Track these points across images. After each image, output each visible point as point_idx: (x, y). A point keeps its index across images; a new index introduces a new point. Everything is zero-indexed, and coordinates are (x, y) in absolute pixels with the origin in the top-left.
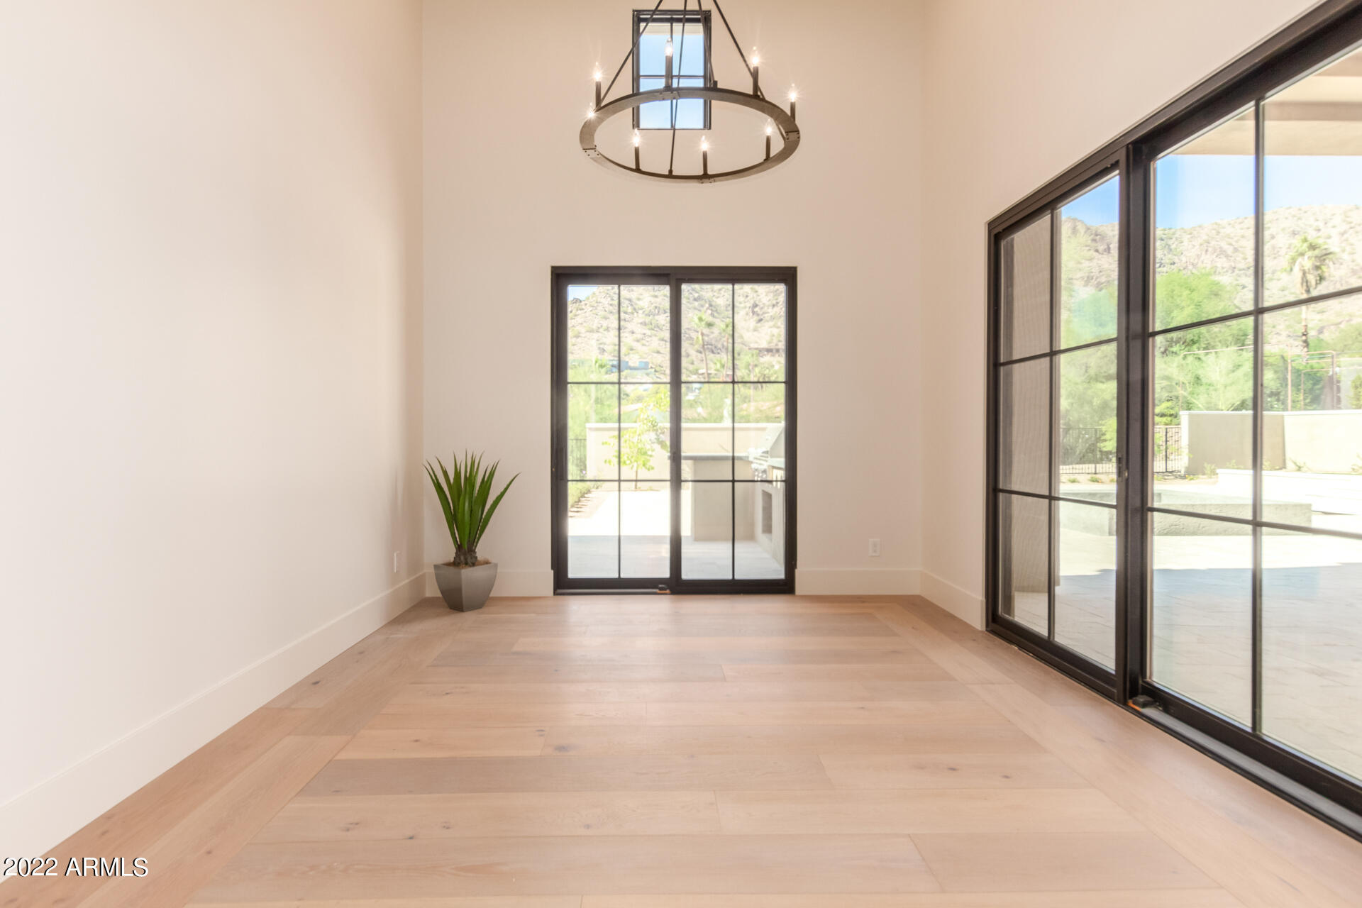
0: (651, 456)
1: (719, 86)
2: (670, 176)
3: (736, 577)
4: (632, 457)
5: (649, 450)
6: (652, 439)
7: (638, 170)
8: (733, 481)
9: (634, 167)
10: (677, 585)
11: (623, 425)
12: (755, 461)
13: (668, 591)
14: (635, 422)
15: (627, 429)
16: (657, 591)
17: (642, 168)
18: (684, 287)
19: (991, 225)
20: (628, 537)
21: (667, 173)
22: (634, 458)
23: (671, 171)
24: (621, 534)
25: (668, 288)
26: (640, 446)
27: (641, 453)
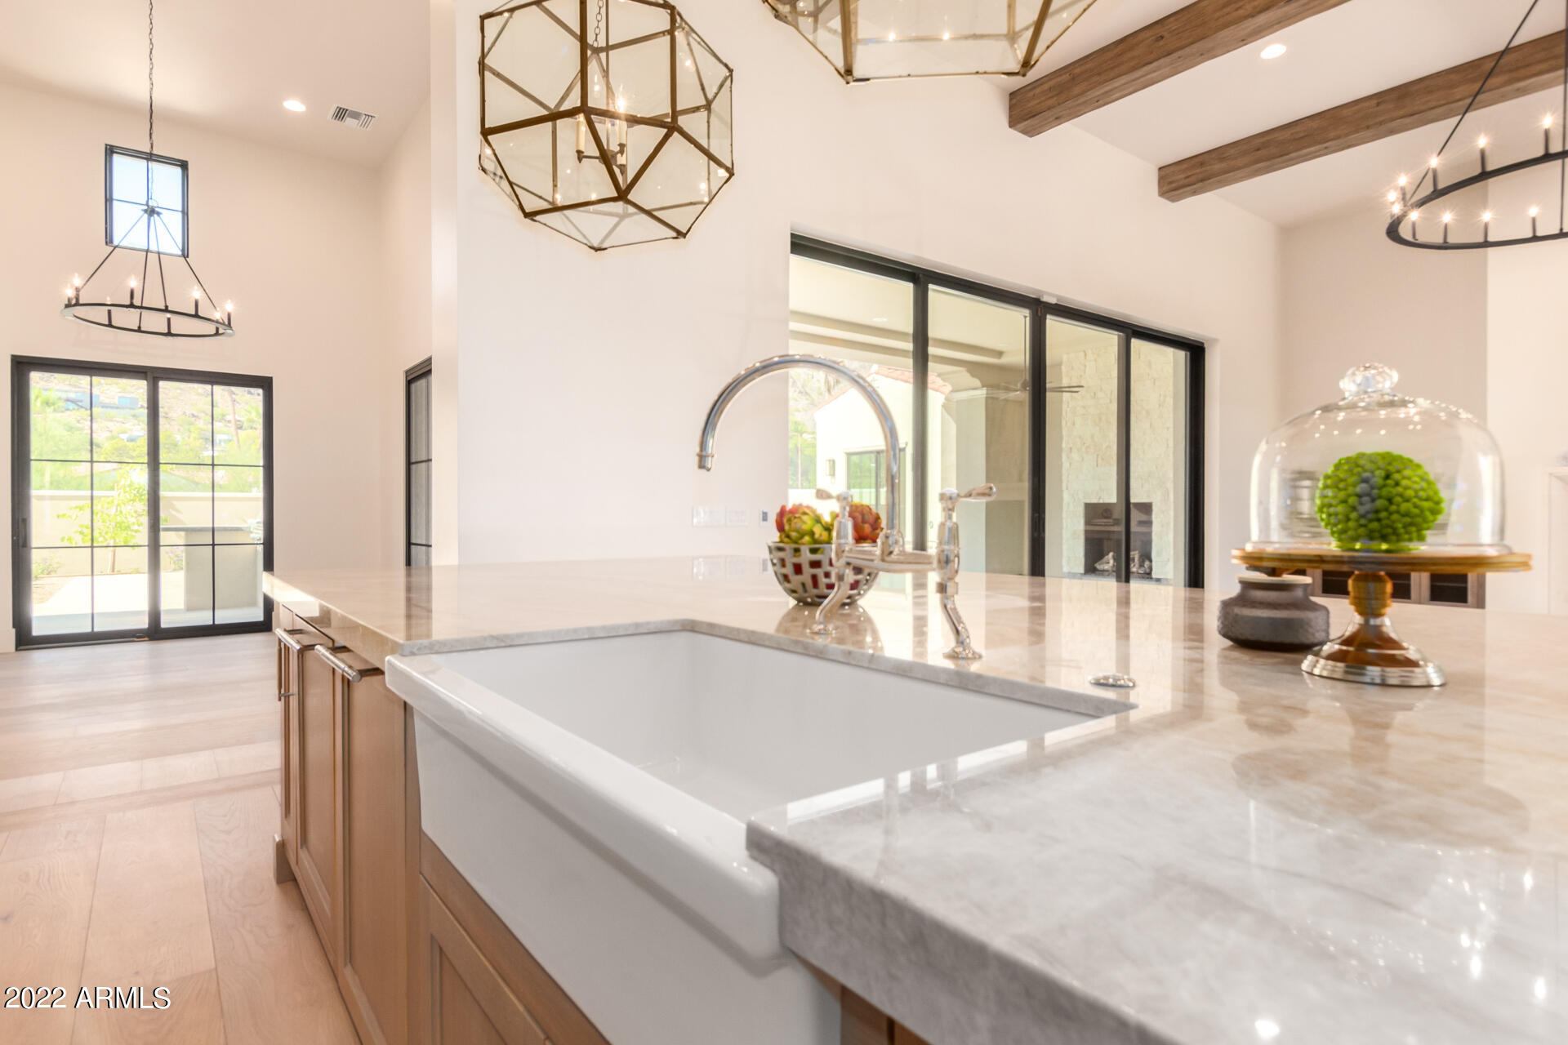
0: (136, 531)
1: (169, 309)
2: (139, 330)
3: (216, 623)
4: (106, 533)
5: (134, 524)
6: (139, 510)
7: (110, 325)
8: (213, 545)
9: (107, 323)
10: (156, 632)
11: (95, 493)
12: (255, 531)
13: (146, 639)
14: (112, 489)
15: (100, 497)
16: (135, 639)
17: (114, 324)
18: (162, 384)
19: (407, 372)
20: (102, 614)
21: (136, 328)
22: (109, 534)
23: (139, 327)
24: (95, 612)
25: (145, 382)
26: (119, 519)
27: (121, 528)
